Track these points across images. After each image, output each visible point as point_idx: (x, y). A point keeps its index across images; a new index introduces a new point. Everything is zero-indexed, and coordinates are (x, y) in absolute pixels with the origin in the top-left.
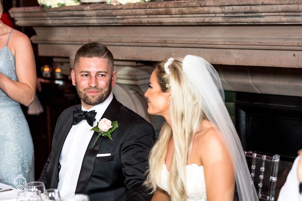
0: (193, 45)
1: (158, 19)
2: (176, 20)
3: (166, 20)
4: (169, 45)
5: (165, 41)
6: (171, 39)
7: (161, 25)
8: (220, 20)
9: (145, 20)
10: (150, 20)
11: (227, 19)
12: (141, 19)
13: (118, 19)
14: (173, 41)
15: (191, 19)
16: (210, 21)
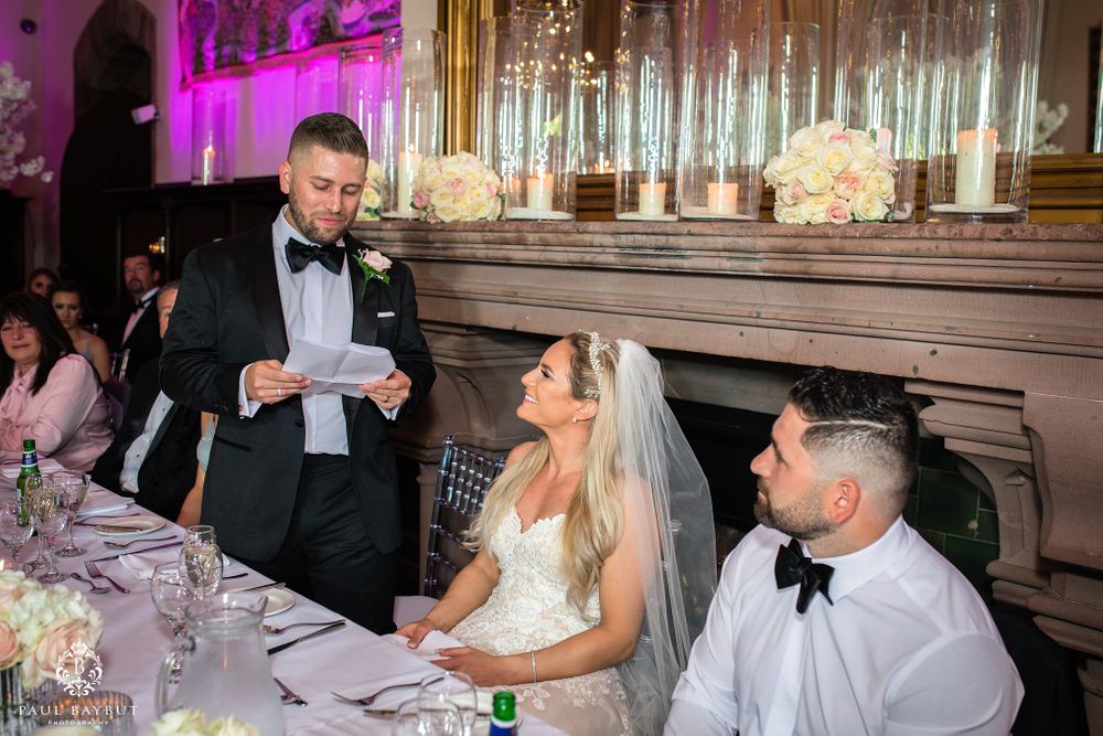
0: (562, 304)
1: (504, 252)
2: (534, 255)
3: (519, 254)
4: (520, 300)
5: (515, 293)
6: (525, 291)
7: (508, 263)
8: (609, 259)
9: (482, 253)
10: (492, 253)
11: (624, 259)
12: (474, 251)
13: (437, 248)
14: (528, 293)
15: (560, 256)
16: (594, 261)
